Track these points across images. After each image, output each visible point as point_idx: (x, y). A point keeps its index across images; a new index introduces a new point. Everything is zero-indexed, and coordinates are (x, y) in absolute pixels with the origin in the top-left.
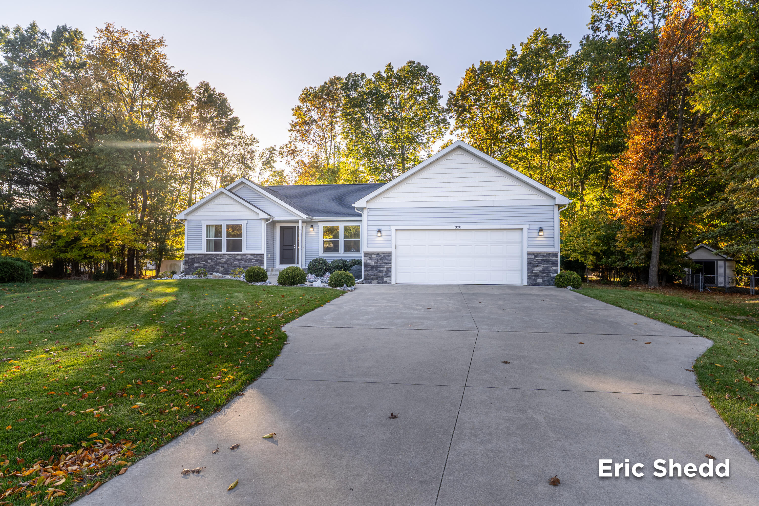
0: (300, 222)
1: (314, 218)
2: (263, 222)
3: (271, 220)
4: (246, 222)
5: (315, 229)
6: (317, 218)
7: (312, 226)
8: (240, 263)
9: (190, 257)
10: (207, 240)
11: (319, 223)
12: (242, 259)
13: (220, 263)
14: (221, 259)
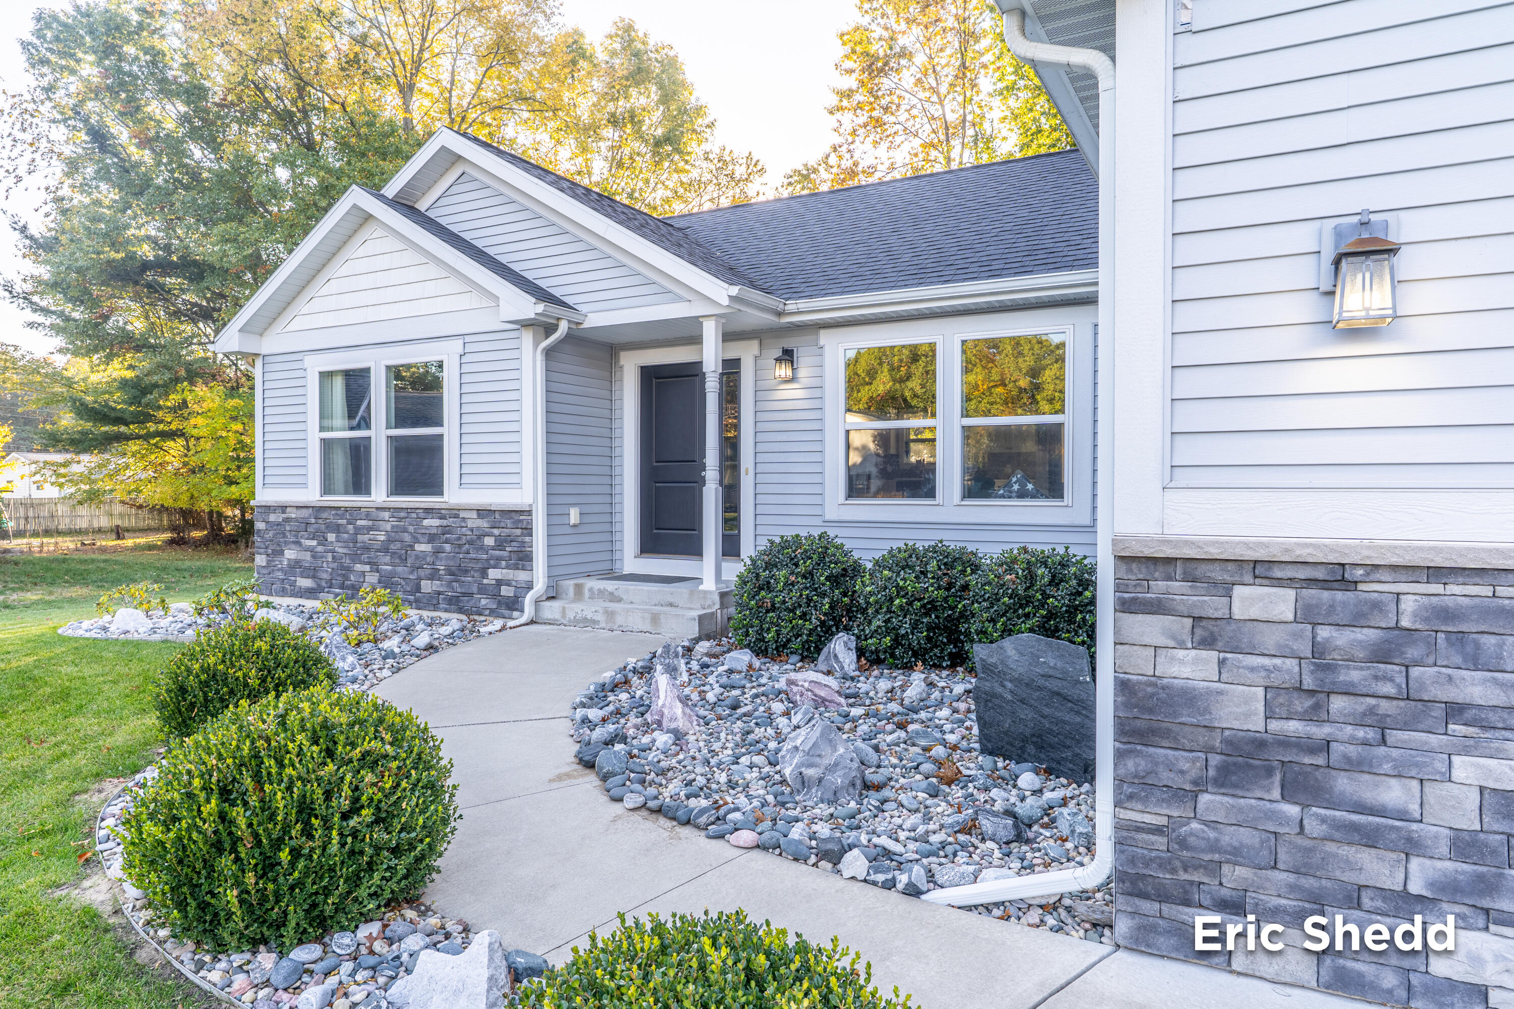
0: (710, 332)
1: (791, 306)
2: (527, 338)
3: (563, 327)
4: (456, 346)
5: (803, 373)
6: (803, 304)
7: (788, 356)
8: (437, 552)
9: (272, 518)
10: (323, 440)
11: (826, 338)
12: (446, 530)
13: (367, 549)
14: (370, 529)
